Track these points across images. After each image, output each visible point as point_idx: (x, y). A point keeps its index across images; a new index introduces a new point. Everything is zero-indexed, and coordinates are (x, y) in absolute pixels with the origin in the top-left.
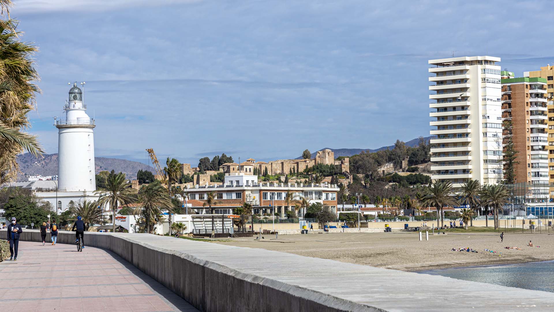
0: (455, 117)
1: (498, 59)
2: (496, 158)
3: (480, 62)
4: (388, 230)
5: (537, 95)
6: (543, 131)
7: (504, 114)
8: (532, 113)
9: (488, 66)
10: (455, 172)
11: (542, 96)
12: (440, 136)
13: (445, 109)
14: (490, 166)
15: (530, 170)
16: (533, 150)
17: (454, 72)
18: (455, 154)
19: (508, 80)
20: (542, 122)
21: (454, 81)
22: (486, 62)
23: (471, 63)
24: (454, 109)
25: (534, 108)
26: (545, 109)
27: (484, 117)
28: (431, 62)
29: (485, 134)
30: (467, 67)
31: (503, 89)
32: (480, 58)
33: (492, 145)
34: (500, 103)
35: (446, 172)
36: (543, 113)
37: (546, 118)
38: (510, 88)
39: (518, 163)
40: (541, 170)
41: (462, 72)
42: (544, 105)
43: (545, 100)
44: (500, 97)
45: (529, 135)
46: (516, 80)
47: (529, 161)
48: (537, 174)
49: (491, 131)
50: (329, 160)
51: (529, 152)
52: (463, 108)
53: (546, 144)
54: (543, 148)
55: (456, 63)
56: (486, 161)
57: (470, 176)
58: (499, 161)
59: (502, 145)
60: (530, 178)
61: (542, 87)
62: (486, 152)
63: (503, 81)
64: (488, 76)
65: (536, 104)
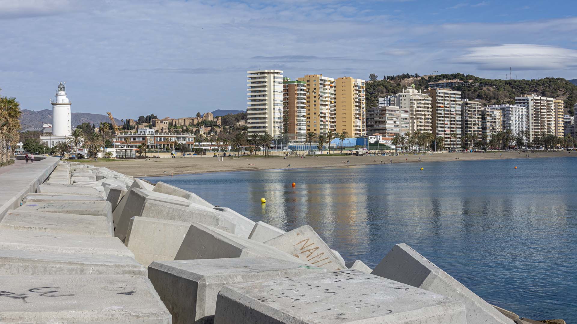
0: (260, 100)
1: (282, 72)
2: (279, 121)
3: (272, 73)
4: (215, 156)
5: (301, 90)
6: (303, 107)
7: (284, 99)
8: (298, 99)
9: (276, 75)
10: (260, 127)
11: (303, 90)
12: (252, 110)
13: (255, 96)
14: (276, 125)
15: (296, 127)
16: (298, 117)
17: (260, 78)
18: (260, 118)
19: (287, 82)
20: (303, 103)
21: (260, 82)
22: (276, 73)
23: (268, 73)
24: (260, 96)
25: (299, 96)
26: (305, 97)
27: (274, 100)
28: (248, 72)
29: (274, 109)
30: (266, 75)
31: (284, 86)
32: (272, 71)
33: (278, 114)
34: (282, 94)
35: (255, 127)
36: (304, 99)
37: (305, 101)
38: (288, 86)
39: (290, 123)
40: (302, 127)
41: (264, 78)
42: (305, 95)
43: (305, 92)
44: (282, 90)
45: (296, 109)
46: (291, 82)
47: (296, 122)
48: (300, 129)
49: (277, 108)
51: (296, 118)
52: (264, 96)
53: (305, 114)
54: (304, 116)
55: (261, 73)
56: (274, 122)
57: (267, 129)
58: (281, 122)
59: (282, 116)
60: (297, 131)
61: (304, 86)
62: (274, 118)
63: (284, 82)
64: (276, 80)
65: (301, 94)
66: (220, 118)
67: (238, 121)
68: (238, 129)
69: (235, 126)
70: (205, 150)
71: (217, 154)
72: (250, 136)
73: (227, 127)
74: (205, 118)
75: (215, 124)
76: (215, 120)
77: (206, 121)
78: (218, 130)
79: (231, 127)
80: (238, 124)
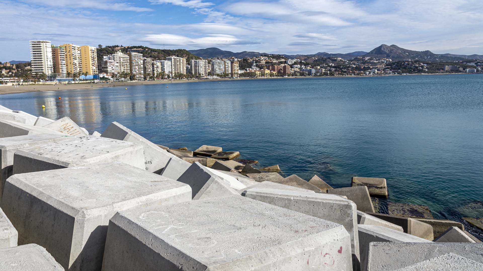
0: (38, 56)
1: (50, 42)
2: (50, 66)
3: (45, 42)
4: (13, 85)
5: (62, 51)
6: (64, 60)
7: (53, 56)
8: (61, 56)
9: (47, 43)
10: (39, 70)
11: (63, 51)
12: (34, 61)
13: (35, 54)
14: (49, 69)
15: (60, 70)
16: (61, 65)
17: (37, 44)
18: (39, 65)
19: (54, 47)
20: (64, 58)
21: (37, 47)
22: (47, 42)
23: (42, 42)
24: (38, 54)
25: (61, 54)
26: (64, 55)
27: (47, 56)
28: (30, 41)
29: (47, 60)
30: (41, 43)
31: (52, 49)
32: (44, 41)
33: (49, 63)
34: (51, 53)
35: (37, 70)
36: (64, 56)
37: (64, 57)
38: (54, 49)
39: (57, 68)
40: (63, 70)
41: (40, 44)
42: (64, 54)
43: (64, 53)
44: (51, 51)
45: (60, 61)
46: (56, 47)
47: (60, 67)
48: (62, 71)
49: (49, 60)
50: (8, 65)
51: (60, 65)
52: (40, 54)
53: (65, 63)
54: (64, 64)
55: (38, 42)
56: (48, 67)
57: (43, 71)
58: (52, 67)
59: (52, 64)
60: (61, 72)
61: (63, 49)
62: (47, 65)
63: (52, 47)
64: (47, 46)
65: (62, 53)
66: (15, 65)
67: (26, 66)
68: (26, 71)
69: (24, 69)
70: (7, 82)
71: (14, 84)
72: (34, 74)
73: (20, 70)
74: (5, 65)
75: (11, 68)
76: (11, 66)
77: (5, 66)
78: (14, 71)
79: (22, 70)
80: (26, 68)
